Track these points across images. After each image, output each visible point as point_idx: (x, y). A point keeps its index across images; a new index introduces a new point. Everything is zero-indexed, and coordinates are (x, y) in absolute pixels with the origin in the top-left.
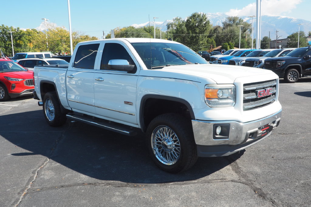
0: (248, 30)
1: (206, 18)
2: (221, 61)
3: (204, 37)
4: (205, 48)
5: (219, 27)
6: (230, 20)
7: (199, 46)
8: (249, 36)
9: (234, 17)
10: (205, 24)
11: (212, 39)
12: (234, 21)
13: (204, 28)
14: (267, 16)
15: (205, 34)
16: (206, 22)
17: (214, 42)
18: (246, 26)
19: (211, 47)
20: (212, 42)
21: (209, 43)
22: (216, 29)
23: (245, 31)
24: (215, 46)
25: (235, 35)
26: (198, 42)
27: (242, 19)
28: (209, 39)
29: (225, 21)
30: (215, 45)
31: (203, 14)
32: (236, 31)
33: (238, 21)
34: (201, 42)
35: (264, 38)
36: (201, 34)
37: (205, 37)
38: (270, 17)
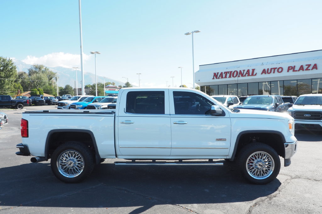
0: (54, 78)
1: (12, 64)
2: (75, 106)
3: (10, 82)
4: (11, 92)
5: (25, 73)
6: (36, 68)
7: (5, 90)
8: (54, 83)
9: (40, 65)
10: (11, 69)
11: (19, 85)
12: (40, 68)
13: (10, 73)
14: (62, 67)
15: (11, 79)
16: (13, 67)
17: (21, 87)
18: (52, 74)
19: (18, 92)
20: (19, 87)
21: (15, 88)
22: (21, 75)
23: (51, 79)
24: (23, 92)
25: (42, 82)
26: (3, 87)
27: (47, 68)
28: (16, 84)
29: (30, 68)
30: (23, 90)
31: (9, 59)
32: (43, 78)
33: (43, 69)
34: (7, 87)
35: (66, 86)
36: (7, 78)
37: (12, 81)
38: (65, 69)
